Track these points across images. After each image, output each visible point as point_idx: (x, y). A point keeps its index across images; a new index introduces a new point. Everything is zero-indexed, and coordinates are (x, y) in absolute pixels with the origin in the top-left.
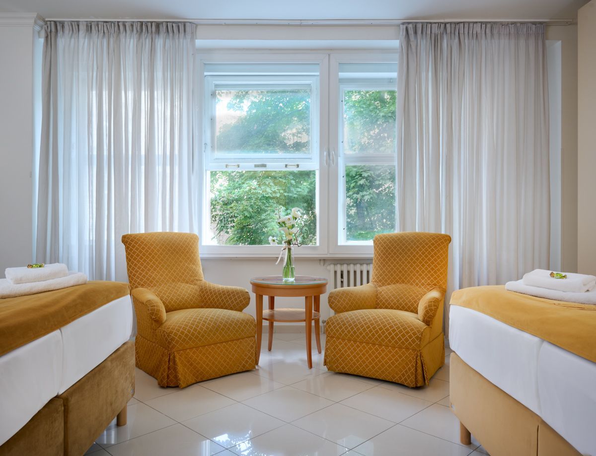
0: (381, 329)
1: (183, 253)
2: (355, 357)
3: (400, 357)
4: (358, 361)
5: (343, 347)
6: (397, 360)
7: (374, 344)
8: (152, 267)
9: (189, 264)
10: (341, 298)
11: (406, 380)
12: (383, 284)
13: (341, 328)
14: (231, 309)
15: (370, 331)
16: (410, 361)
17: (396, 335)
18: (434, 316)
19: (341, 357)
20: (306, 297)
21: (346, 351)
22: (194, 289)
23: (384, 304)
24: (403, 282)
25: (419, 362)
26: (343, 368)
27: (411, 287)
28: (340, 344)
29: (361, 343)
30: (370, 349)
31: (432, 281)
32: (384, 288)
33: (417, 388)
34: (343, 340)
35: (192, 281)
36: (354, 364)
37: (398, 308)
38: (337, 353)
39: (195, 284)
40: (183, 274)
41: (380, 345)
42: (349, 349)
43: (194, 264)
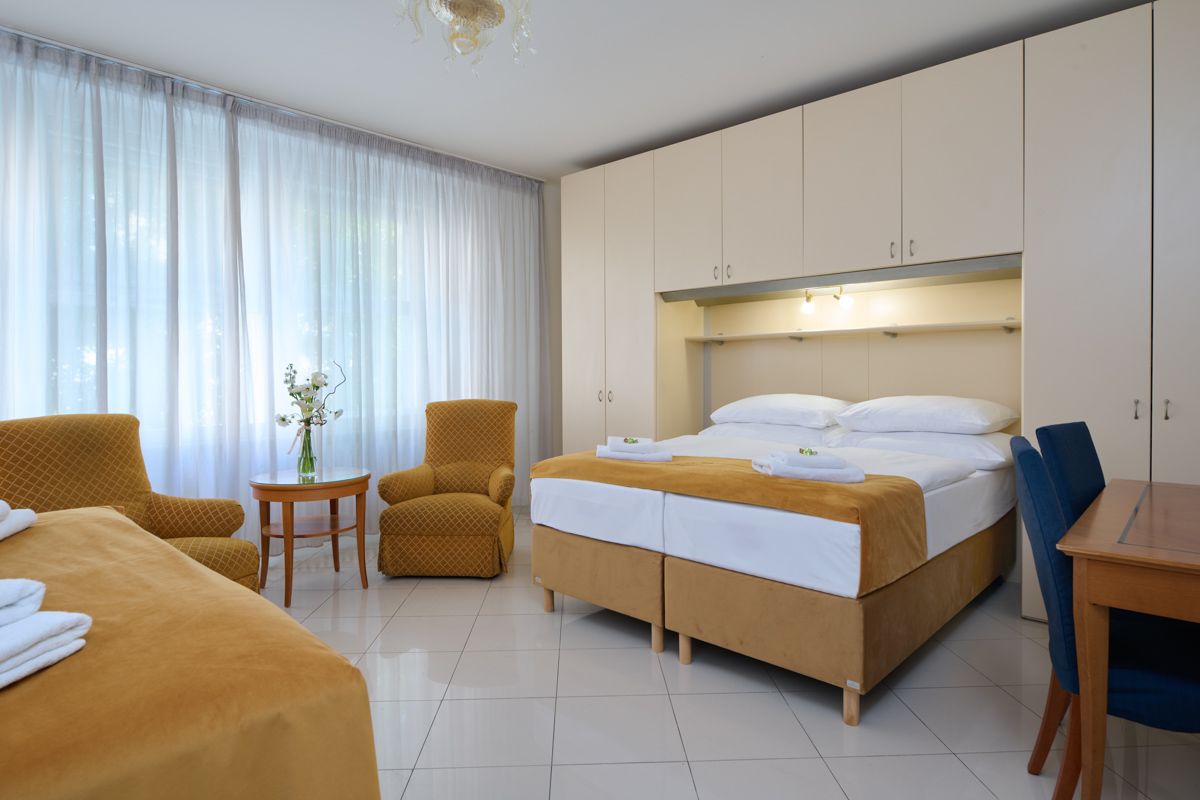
0: (452, 517)
1: (110, 449)
2: (420, 554)
3: (476, 545)
4: (423, 558)
5: (404, 545)
6: (471, 550)
7: (444, 536)
8: (46, 478)
9: (122, 467)
10: (395, 485)
11: (482, 571)
12: (442, 463)
13: (401, 521)
14: (212, 535)
15: (440, 521)
16: (487, 549)
17: (471, 521)
18: (509, 496)
19: (400, 557)
20: (357, 496)
21: (408, 549)
22: (134, 509)
23: (444, 487)
24: (466, 459)
25: (496, 548)
26: (405, 570)
27: (476, 464)
28: (400, 541)
29: (428, 536)
30: (439, 541)
31: (499, 456)
32: (443, 467)
33: (493, 578)
34: (404, 535)
35: (131, 496)
36: (420, 562)
37: (462, 491)
38: (396, 553)
39: (137, 500)
40: (112, 484)
41: (452, 535)
42: (412, 545)
43: (132, 466)
